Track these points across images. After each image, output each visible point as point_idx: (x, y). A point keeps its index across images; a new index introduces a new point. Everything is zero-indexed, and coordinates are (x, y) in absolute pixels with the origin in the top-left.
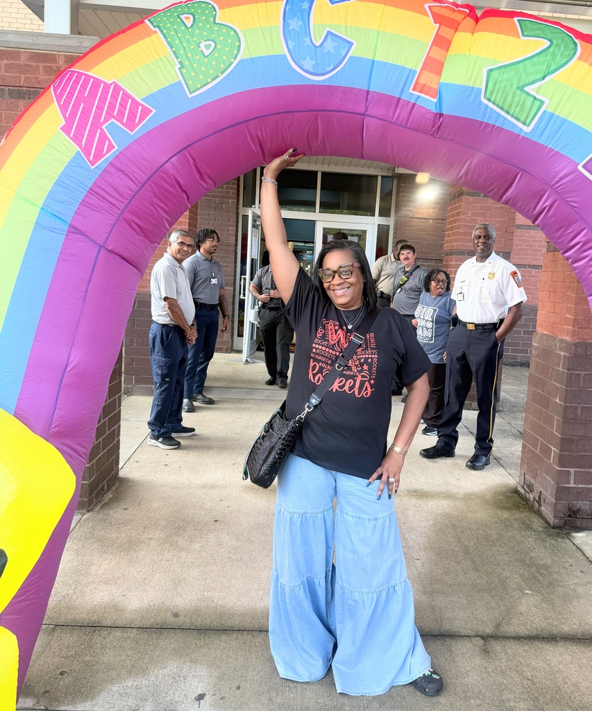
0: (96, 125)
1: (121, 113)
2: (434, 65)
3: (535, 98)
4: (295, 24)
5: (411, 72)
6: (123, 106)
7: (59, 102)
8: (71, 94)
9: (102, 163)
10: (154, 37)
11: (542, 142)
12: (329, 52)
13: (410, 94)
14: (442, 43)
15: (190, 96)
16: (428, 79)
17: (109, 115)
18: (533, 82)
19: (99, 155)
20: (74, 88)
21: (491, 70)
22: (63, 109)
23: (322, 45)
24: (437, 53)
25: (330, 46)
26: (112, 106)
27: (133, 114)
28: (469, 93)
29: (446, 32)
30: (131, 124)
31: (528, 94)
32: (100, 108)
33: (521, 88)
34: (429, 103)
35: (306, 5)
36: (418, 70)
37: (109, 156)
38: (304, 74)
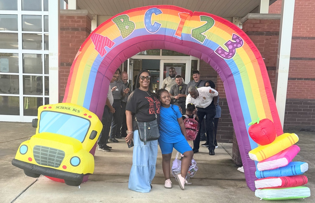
0: (103, 47)
1: (108, 44)
2: (180, 29)
3: (204, 36)
4: (147, 21)
5: (175, 31)
6: (108, 42)
7: (93, 42)
8: (96, 40)
9: (104, 56)
10: (114, 25)
11: (206, 46)
12: (155, 27)
13: (175, 36)
14: (182, 23)
15: (123, 39)
16: (179, 32)
17: (105, 45)
18: (203, 32)
19: (103, 54)
20: (97, 38)
21: (193, 30)
22: (95, 44)
23: (154, 25)
24: (181, 26)
25: (156, 25)
26: (106, 43)
27: (110, 44)
28: (188, 35)
29: (183, 20)
30: (110, 47)
31: (202, 35)
32: (103, 43)
33: (200, 34)
34: (179, 38)
35: (150, 16)
36: (176, 30)
37: (106, 54)
38: (150, 32)
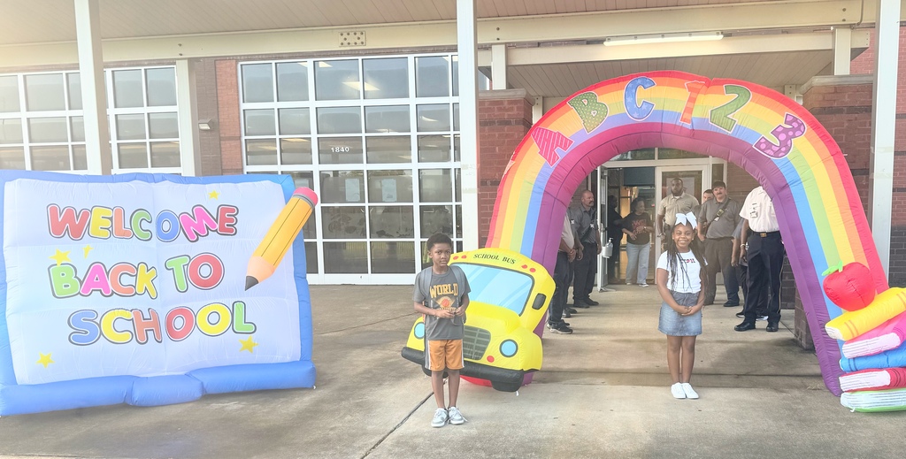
0: (552, 150)
1: (561, 144)
2: (689, 110)
3: (732, 119)
4: (629, 100)
5: (679, 114)
6: (562, 141)
7: (536, 142)
8: (541, 138)
9: (555, 165)
10: (572, 111)
11: (737, 137)
12: (644, 110)
13: (679, 123)
14: (692, 100)
15: (588, 134)
16: (686, 116)
17: (557, 145)
18: (731, 113)
19: (554, 162)
20: (541, 136)
21: (714, 110)
22: (539, 145)
23: (641, 107)
24: (690, 105)
25: (644, 107)
26: (557, 142)
27: (566, 143)
28: (703, 120)
29: (694, 95)
30: (565, 148)
31: (729, 118)
32: (553, 143)
33: (726, 116)
34: (688, 126)
35: (634, 91)
36: (682, 113)
37: (557, 162)
38: (634, 119)
